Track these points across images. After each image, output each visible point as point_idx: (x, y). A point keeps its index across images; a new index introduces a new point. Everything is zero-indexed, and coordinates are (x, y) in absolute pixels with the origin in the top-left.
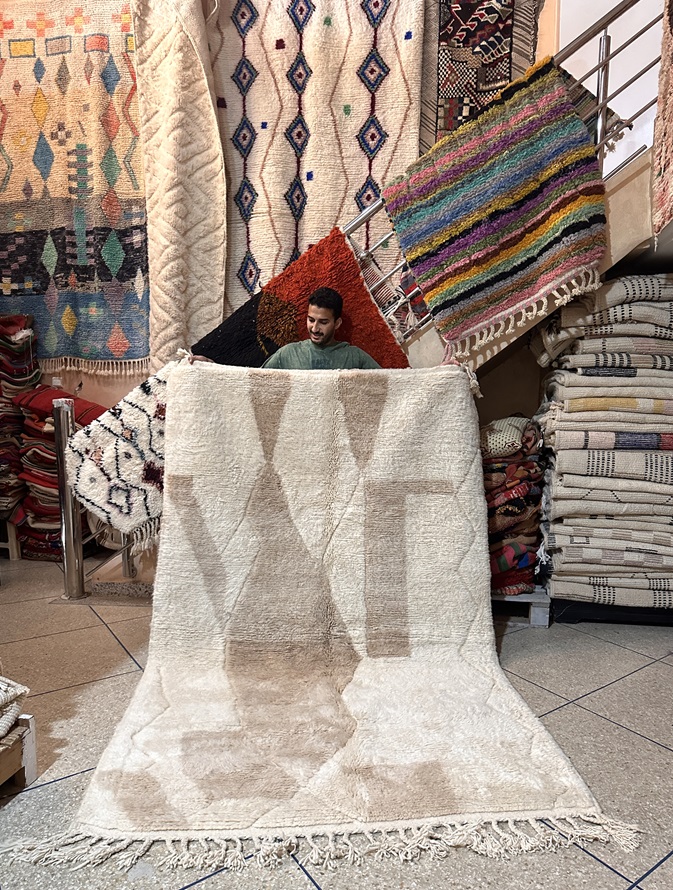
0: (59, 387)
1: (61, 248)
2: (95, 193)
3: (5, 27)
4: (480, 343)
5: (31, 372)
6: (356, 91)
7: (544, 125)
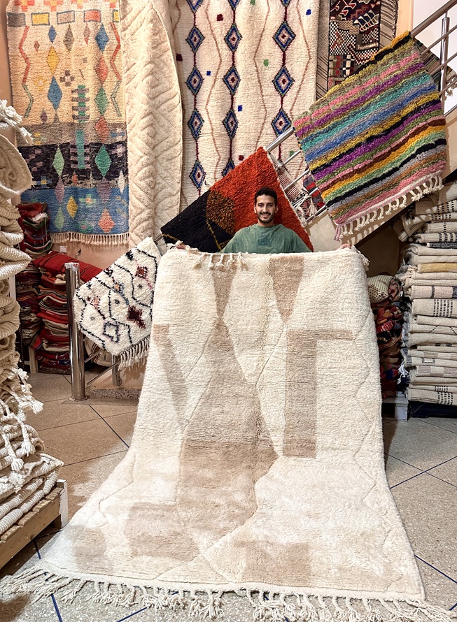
0: (65, 253)
1: (66, 157)
2: (91, 119)
3: (29, 5)
4: (360, 226)
5: (46, 242)
6: (272, 50)
7: (404, 78)
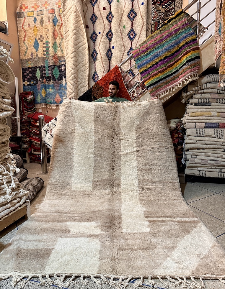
0: (41, 112)
1: (41, 71)
2: (51, 55)
3: (26, 8)
4: (161, 96)
5: (33, 108)
6: (127, 21)
7: (180, 30)
